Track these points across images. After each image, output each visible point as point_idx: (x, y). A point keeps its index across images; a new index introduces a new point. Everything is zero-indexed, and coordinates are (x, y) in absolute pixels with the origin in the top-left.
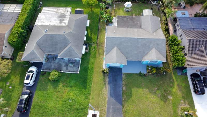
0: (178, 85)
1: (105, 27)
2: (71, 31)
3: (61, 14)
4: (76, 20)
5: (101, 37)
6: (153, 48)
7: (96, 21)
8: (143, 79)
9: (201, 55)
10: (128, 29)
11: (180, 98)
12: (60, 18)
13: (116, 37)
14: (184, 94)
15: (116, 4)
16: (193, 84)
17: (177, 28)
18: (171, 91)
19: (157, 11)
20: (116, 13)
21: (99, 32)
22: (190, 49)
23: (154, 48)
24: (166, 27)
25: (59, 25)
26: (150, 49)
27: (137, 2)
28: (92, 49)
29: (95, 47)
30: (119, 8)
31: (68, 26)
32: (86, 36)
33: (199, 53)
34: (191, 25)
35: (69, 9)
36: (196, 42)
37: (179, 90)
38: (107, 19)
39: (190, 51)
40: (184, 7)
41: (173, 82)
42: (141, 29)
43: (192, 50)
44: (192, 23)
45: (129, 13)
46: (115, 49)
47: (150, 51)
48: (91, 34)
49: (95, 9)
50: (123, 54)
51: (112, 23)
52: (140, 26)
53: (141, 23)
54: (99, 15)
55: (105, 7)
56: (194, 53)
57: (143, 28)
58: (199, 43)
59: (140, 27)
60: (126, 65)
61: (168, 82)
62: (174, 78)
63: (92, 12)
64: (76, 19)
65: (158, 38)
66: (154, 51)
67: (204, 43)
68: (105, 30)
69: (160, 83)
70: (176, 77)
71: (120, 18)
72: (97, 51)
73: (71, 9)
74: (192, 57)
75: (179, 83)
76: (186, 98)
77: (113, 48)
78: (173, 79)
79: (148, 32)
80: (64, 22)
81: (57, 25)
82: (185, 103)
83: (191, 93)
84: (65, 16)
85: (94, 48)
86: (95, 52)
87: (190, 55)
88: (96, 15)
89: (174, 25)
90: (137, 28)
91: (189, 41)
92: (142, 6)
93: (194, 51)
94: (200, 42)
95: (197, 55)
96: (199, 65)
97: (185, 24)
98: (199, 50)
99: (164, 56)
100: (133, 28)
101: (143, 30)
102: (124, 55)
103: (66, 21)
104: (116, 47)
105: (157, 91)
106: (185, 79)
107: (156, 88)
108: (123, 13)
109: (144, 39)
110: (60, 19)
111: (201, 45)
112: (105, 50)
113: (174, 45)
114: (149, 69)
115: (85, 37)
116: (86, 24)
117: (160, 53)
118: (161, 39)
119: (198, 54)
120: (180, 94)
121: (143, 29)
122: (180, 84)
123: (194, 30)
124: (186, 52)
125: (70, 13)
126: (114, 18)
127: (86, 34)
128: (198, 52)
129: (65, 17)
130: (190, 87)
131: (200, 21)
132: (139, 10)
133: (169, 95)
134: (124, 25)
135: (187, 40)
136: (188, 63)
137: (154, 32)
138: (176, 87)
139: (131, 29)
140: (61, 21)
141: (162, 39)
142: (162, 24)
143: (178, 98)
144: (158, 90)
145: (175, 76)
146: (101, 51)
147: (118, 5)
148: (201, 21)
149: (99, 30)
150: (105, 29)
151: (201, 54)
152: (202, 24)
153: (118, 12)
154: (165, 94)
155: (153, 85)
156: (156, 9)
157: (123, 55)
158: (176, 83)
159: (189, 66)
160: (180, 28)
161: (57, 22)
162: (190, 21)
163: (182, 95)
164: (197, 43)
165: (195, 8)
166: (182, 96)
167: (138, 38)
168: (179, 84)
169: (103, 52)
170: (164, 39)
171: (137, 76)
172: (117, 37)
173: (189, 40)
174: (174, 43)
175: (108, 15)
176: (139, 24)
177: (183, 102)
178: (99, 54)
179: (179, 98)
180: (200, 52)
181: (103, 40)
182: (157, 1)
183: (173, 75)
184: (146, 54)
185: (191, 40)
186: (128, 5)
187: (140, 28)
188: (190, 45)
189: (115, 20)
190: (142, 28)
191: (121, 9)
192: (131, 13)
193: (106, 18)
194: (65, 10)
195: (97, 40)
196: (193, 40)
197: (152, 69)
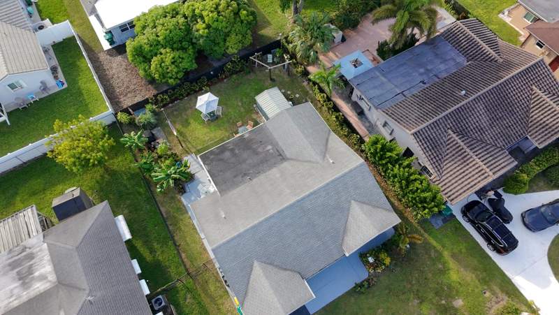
0: (453, 256)
1: (180, 201)
2: (84, 297)
3: (10, 251)
4: (77, 248)
5: (186, 241)
6: (350, 202)
7: (140, 198)
8: (371, 295)
9: (460, 158)
10: (254, 180)
11: (477, 287)
12: (13, 269)
13: (239, 236)
14: (479, 273)
15: (169, 111)
16: (482, 236)
17: (363, 105)
18: (450, 285)
19: (286, 78)
20: (184, 141)
21: (171, 228)
22: (430, 156)
23: (353, 201)
24: (337, 117)
25: (26, 296)
26: (344, 211)
27: (223, 79)
28: (185, 299)
29: (189, 286)
30: (187, 120)
31: (63, 283)
32: (141, 277)
33: (453, 155)
34: (390, 86)
35: (29, 217)
36: (432, 131)
37: (462, 269)
38: (175, 179)
39: (432, 159)
40: (343, 40)
41: (439, 256)
42: (285, 164)
43: (435, 154)
44: (389, 81)
45: (220, 122)
46: (258, 269)
47: (348, 216)
48: (152, 251)
49: (115, 160)
50: (285, 269)
51: (191, 177)
52: (280, 155)
53: (275, 145)
54: (138, 174)
55: (142, 142)
56: (442, 160)
57: (288, 156)
58: (440, 129)
59: (281, 157)
60: (315, 297)
61: (428, 263)
62: (434, 243)
63: (109, 175)
64: (78, 244)
65: (347, 170)
66: (357, 210)
67: (449, 124)
68: (187, 212)
69: (414, 278)
70: (435, 238)
71: (212, 160)
72: (203, 295)
73: (35, 212)
74: (445, 172)
75: (452, 249)
76: (487, 279)
77: (251, 271)
78: (435, 247)
79: (310, 161)
80: (37, 274)
81: (16, 303)
82: (494, 293)
83: (490, 258)
84: (28, 251)
85: (189, 290)
86: (199, 303)
87: (439, 170)
88: (128, 179)
89: (348, 98)
90: (274, 165)
91: (418, 137)
92: (241, 83)
93: (441, 154)
94: (441, 127)
95: (453, 162)
96: (472, 187)
97: (378, 92)
98: (448, 147)
99: (386, 210)
100: (264, 172)
101: (292, 162)
102: (291, 270)
103: (45, 268)
104: (256, 264)
105: (422, 307)
106: (456, 228)
107: (416, 301)
108: (206, 130)
109: (314, 193)
110: (18, 273)
111: (445, 131)
112: (226, 282)
113: (389, 165)
114: (371, 260)
115: (143, 282)
116: (119, 235)
117: (374, 206)
118: (355, 169)
119: (453, 157)
120: (470, 277)
121: (292, 159)
122: (456, 251)
123: (405, 96)
124: (423, 165)
125: (40, 230)
126: (189, 157)
127: (138, 270)
128: (451, 152)
129: (31, 257)
130: (477, 242)
131: (402, 65)
132: (241, 100)
133: (452, 298)
134: (235, 177)
135: (413, 137)
136: (446, 194)
137: (324, 156)
138: (452, 264)
139: (262, 177)
140: (25, 278)
141: (357, 167)
142: (320, 108)
143: (473, 291)
144: (421, 303)
145: (433, 237)
146: (212, 288)
147: (175, 113)
148: (405, 64)
149: (168, 223)
150: (183, 210)
151: (459, 156)
152: (411, 71)
153: (187, 135)
154: (443, 302)
155: (402, 297)
156: (282, 74)
157: (288, 272)
158: (446, 254)
159: (453, 199)
160: (372, 106)
161: (12, 291)
162: (383, 75)
163: (477, 276)
164: (435, 132)
165: (366, 31)
166: (479, 281)
167: (298, 201)
168: (453, 253)
169: (223, 287)
170: (361, 165)
171: (353, 300)
172: (242, 230)
173: (415, 134)
174: (388, 157)
175: (169, 167)
176: (272, 149)
177: (488, 294)
178: (213, 299)
179: (476, 290)
180: (454, 150)
181: (198, 247)
182: (270, 53)
183: (426, 235)
184: (345, 231)
185: (419, 132)
186: (208, 104)
187: (281, 160)
188: (425, 146)
189: (195, 165)
190: (288, 159)
191: (191, 121)
192: (225, 119)
193: (168, 176)
194: (16, 226)
195: (181, 257)
196: (423, 130)
197: (376, 258)
